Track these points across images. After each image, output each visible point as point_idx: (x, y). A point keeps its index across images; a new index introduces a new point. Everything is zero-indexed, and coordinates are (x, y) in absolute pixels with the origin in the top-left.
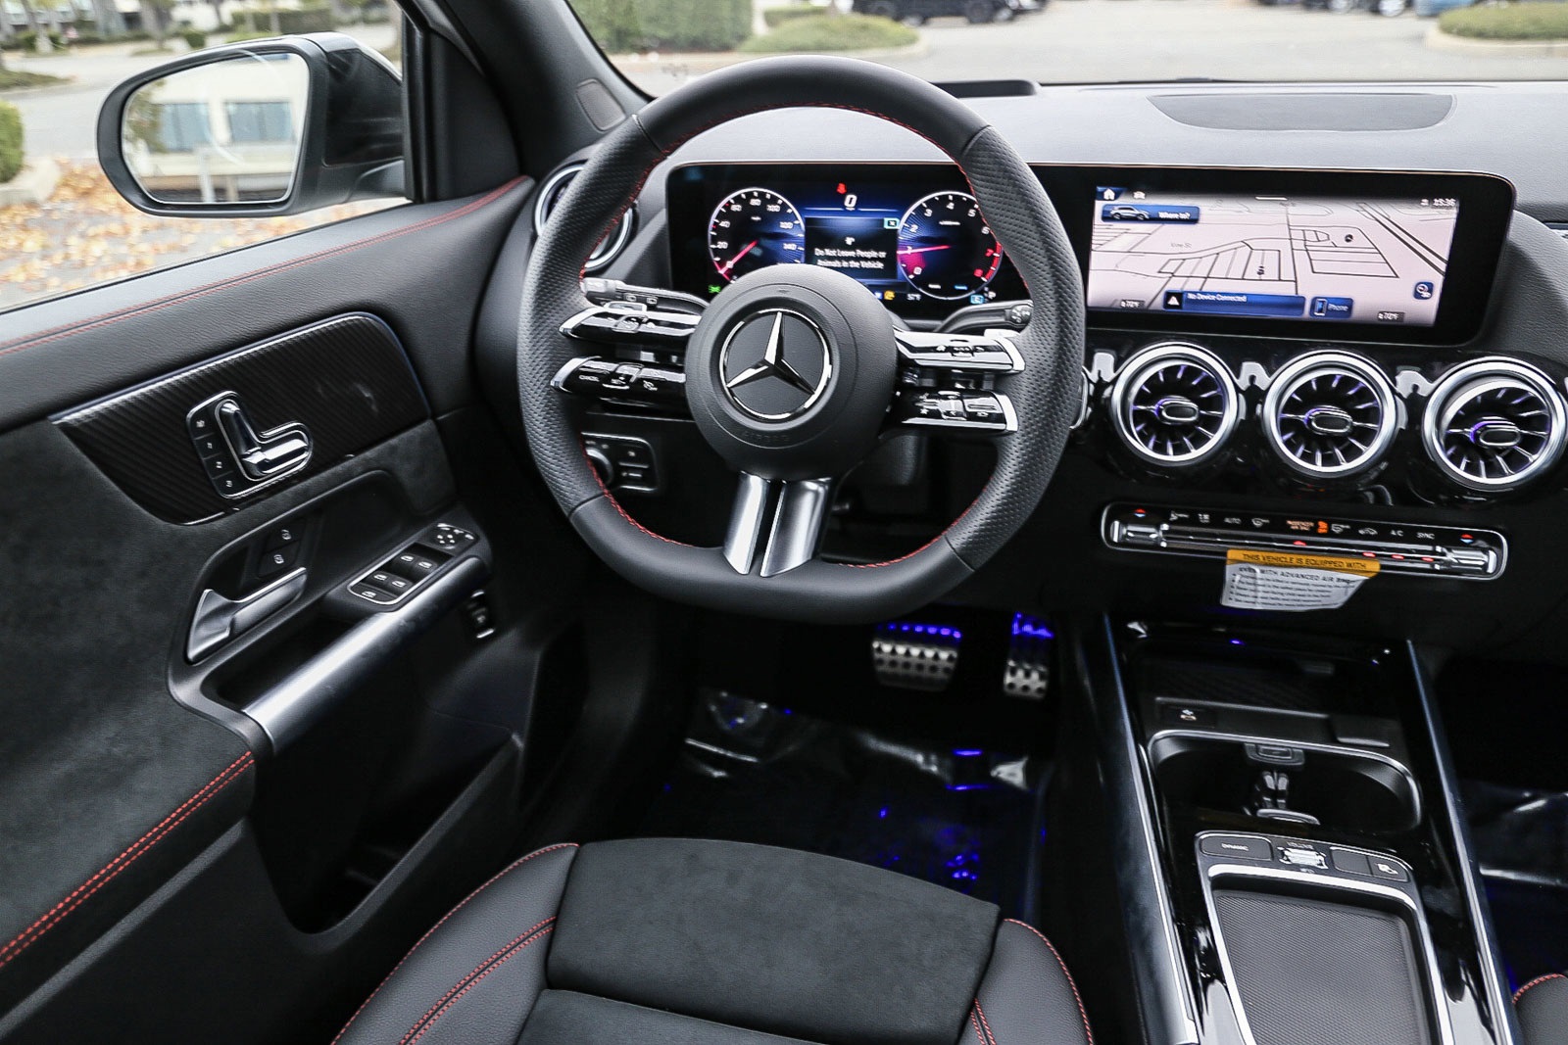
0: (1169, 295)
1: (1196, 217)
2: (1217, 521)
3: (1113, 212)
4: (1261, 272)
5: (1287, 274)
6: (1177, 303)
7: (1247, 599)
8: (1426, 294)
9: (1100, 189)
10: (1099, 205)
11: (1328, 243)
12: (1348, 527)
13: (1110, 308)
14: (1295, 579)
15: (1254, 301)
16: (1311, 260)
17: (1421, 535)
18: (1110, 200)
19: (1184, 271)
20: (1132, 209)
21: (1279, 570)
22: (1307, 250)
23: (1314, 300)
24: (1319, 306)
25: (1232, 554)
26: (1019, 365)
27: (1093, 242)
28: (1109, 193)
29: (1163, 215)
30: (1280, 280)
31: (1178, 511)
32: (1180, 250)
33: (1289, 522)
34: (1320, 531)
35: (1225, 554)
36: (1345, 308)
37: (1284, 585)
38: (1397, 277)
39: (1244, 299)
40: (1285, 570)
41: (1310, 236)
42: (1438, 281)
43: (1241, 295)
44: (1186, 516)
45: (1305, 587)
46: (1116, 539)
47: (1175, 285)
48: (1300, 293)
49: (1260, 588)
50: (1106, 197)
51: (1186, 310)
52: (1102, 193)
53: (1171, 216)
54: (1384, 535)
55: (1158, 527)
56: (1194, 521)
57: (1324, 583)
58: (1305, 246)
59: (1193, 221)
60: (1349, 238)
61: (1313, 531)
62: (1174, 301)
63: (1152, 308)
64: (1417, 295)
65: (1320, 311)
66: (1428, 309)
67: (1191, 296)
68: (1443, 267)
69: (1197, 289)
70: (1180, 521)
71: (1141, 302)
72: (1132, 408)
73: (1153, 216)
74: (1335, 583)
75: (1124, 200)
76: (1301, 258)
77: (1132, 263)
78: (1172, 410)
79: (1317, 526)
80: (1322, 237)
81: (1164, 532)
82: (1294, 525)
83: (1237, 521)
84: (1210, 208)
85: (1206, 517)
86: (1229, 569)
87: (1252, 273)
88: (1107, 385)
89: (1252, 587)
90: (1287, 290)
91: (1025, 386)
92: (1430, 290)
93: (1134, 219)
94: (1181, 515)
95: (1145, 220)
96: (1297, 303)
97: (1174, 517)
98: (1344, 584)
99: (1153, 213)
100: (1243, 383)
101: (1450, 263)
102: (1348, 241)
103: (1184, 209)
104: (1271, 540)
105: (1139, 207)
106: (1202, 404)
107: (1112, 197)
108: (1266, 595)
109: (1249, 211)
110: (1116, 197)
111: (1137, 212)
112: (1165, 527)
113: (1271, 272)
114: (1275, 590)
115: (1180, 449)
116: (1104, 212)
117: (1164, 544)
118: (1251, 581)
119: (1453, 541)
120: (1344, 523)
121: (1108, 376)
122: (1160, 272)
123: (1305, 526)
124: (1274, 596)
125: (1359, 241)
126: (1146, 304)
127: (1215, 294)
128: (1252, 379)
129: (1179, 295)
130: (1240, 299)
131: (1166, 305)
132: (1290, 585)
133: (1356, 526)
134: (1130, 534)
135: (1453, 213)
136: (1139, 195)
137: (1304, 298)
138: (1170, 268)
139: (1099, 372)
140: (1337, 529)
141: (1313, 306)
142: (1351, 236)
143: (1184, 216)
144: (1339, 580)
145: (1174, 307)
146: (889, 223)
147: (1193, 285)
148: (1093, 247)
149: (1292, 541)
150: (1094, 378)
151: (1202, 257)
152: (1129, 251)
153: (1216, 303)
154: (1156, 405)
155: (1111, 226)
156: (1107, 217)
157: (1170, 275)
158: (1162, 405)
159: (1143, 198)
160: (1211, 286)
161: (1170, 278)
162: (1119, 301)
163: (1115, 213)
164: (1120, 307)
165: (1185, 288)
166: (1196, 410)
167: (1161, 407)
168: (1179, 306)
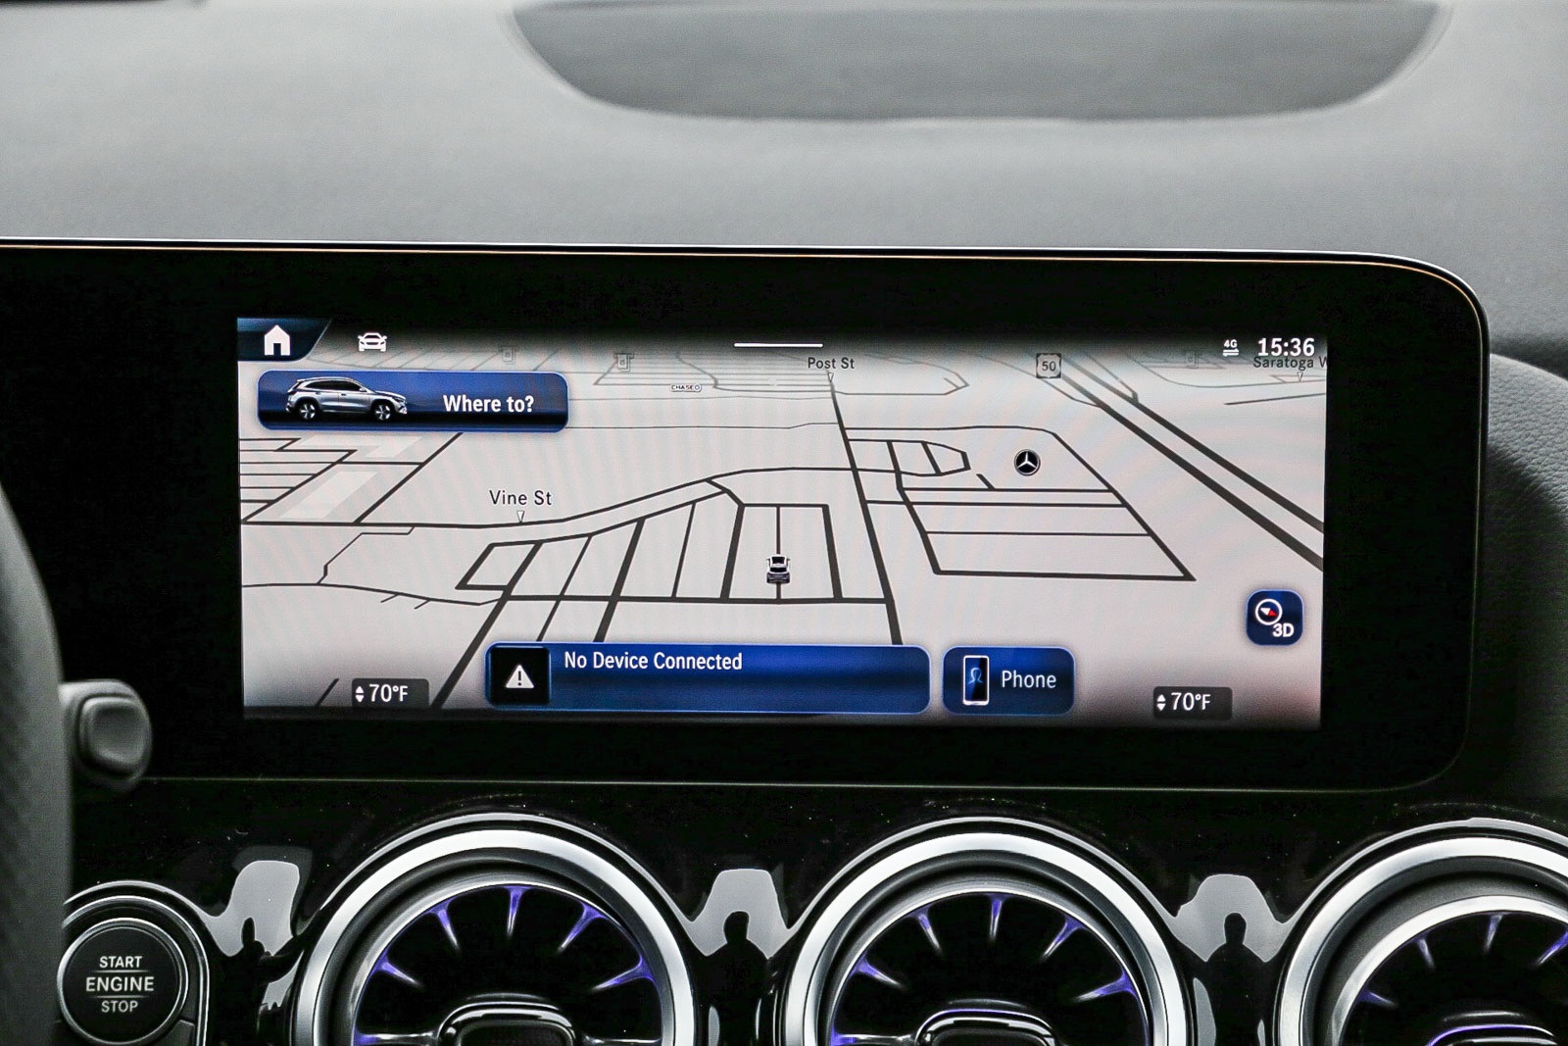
0: (503, 659)
1: (556, 408)
3: (294, 399)
4: (779, 575)
5: (860, 579)
6: (527, 683)
8: (1282, 630)
9: (243, 323)
10: (249, 375)
11: (969, 479)
13: (317, 708)
15: (770, 669)
16: (924, 534)
18: (277, 357)
19: (543, 576)
20: (355, 388)
22: (906, 502)
23: (954, 657)
24: (969, 677)
27: (244, 494)
28: (277, 337)
29: (451, 404)
30: (838, 598)
32: (509, 512)
36: (1050, 681)
38: (1187, 577)
39: (737, 663)
41: (912, 459)
42: (1310, 584)
43: (729, 650)
47: (519, 626)
48: (908, 638)
50: (269, 351)
51: (560, 705)
52: (258, 338)
53: (477, 405)
58: (901, 489)
59: (550, 419)
60: (1027, 462)
62: (520, 679)
63: (451, 702)
64: (1259, 634)
65: (978, 693)
66: (1294, 673)
67: (571, 660)
68: (1315, 541)
69: (588, 635)
71: (417, 686)
72: (358, 1040)
73: (424, 406)
75: (323, 360)
76: (893, 523)
77: (374, 559)
78: (483, 1038)
80: (948, 461)
87: (751, 579)
90: (865, 629)
92: (1294, 615)
93: (364, 419)
95: (398, 422)
96: (899, 669)
99: (424, 393)
100: (708, 931)
101: (1329, 528)
102: (1026, 470)
103: (518, 383)
105: (374, 379)
106: (587, 1014)
107: (286, 351)
109: (716, 386)
110: (299, 350)
111: (369, 396)
113: (808, 576)
116: (264, 397)
121: (276, 936)
122: (463, 585)
125: (1056, 470)
126: (433, 692)
127: (648, 650)
128: (737, 924)
129: (535, 657)
130: (725, 663)
131: (497, 690)
135: (1316, 380)
136: (372, 342)
137: (919, 656)
138: (500, 570)
141: (952, 677)
142: (1033, 458)
143: (516, 406)
145: (520, 695)
147: (576, 625)
148: (245, 510)
150: (231, 944)
151: (590, 536)
152: (358, 523)
153: (650, 678)
154: (433, 1027)
155: (294, 440)
156: (276, 413)
157: (499, 594)
158: (455, 1026)
159: (383, 348)
160: (631, 625)
161: (500, 604)
162: (344, 686)
163: (302, 401)
164: (349, 703)
165: (554, 635)
166: (571, 1035)
167: (451, 1030)
168: (538, 695)
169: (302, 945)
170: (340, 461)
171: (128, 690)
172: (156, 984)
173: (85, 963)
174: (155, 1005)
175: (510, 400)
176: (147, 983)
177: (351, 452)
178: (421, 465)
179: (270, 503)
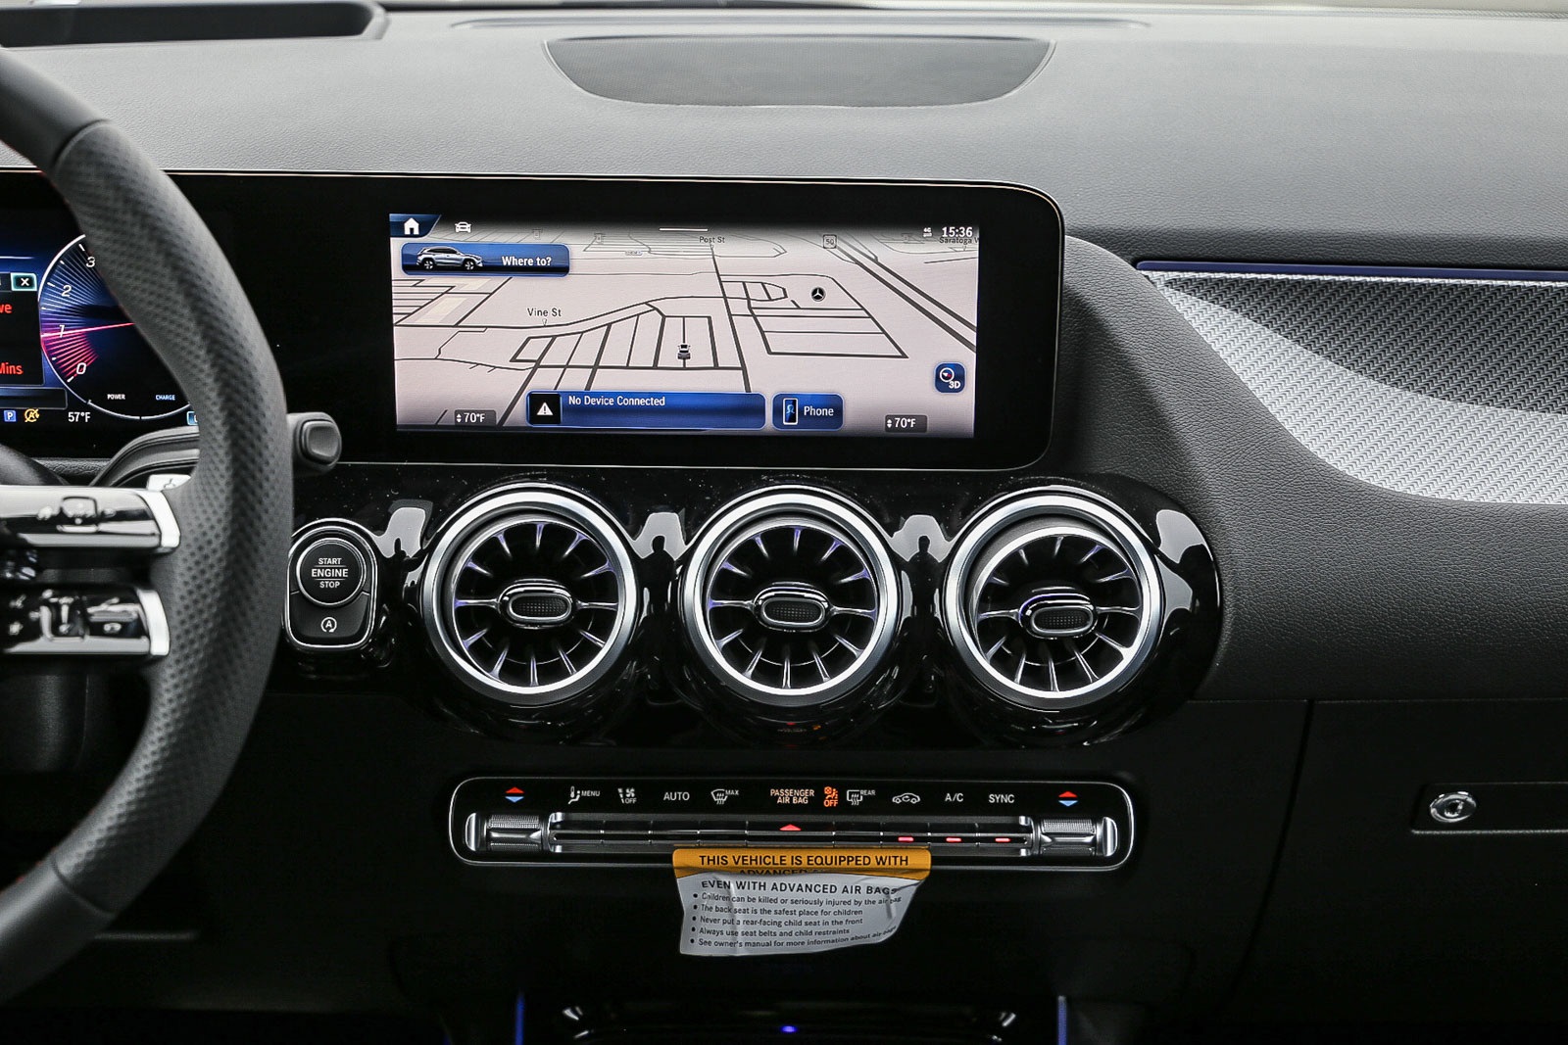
0: (536, 400)
1: (559, 263)
2: (649, 799)
3: (421, 258)
4: (684, 355)
5: (728, 357)
6: (549, 413)
7: (720, 939)
8: (954, 384)
9: (393, 217)
10: (396, 245)
11: (786, 304)
12: (873, 792)
13: (436, 426)
14: (800, 895)
15: (680, 406)
16: (762, 333)
17: (992, 798)
18: (412, 235)
19: (558, 355)
20: (454, 252)
21: (770, 881)
22: (753, 315)
23: (778, 399)
24: (787, 410)
25: (680, 858)
26: (171, 538)
27: (395, 310)
28: (411, 224)
29: (506, 261)
30: (716, 367)
31: (581, 786)
32: (539, 320)
33: (774, 792)
34: (828, 803)
35: (669, 859)
36: (830, 412)
37: (779, 906)
38: (904, 356)
39: (662, 402)
40: (778, 880)
41: (755, 291)
42: (969, 360)
43: (657, 395)
44: (594, 794)
45: (816, 908)
46: (473, 848)
47: (544, 382)
48: (753, 391)
49: (739, 917)
50: (407, 232)
51: (567, 425)
52: (400, 226)
53: (520, 262)
54: (932, 803)
55: (544, 819)
56: (609, 802)
57: (846, 897)
58: (750, 308)
59: (561, 270)
60: (818, 294)
61: (816, 804)
62: (545, 410)
63: (508, 423)
64: (941, 386)
65: (791, 418)
66: (960, 408)
67: (573, 400)
68: (972, 337)
69: (581, 386)
70: (585, 805)
71: (490, 414)
72: (456, 603)
73: (491, 262)
74: (863, 896)
75: (436, 237)
76: (746, 327)
77: (466, 345)
78: (523, 603)
79: (820, 796)
80: (775, 293)
81: (553, 826)
82: (784, 796)
83: (685, 796)
84: (584, 248)
85: (631, 792)
86: (686, 887)
87: (670, 357)
88: (414, 564)
89: (726, 916)
90: (731, 383)
91: (180, 574)
92: (960, 376)
93: (459, 269)
94: (586, 793)
95: (478, 270)
96: (749, 406)
97: (575, 797)
98: (881, 896)
99: (492, 258)
100: (643, 546)
101: (980, 330)
102: (818, 298)
103: (540, 250)
104: (742, 826)
105: (463, 247)
106: (579, 590)
107: (416, 232)
108: (751, 928)
109: (649, 252)
110: (424, 231)
111: (462, 257)
112: (559, 816)
113: (700, 355)
114: (766, 917)
115: (551, 673)
116: (405, 257)
117: (558, 849)
118: (722, 904)
119: (1045, 808)
120: (868, 788)
121: (412, 548)
122: (514, 360)
123: (802, 796)
124: (765, 929)
125: (833, 298)
126: (498, 417)
127: (614, 395)
128: (659, 542)
129: (552, 399)
130: (656, 402)
131: (533, 416)
132: (789, 907)
133: (886, 792)
134: (495, 835)
135: (974, 248)
136: (463, 228)
137: (760, 398)
138: (533, 351)
139: (398, 543)
140: (855, 798)
141: (777, 411)
142: (821, 291)
143: (542, 262)
144: (869, 889)
146: (18, 281)
147: (575, 381)
148: (396, 319)
149: (777, 826)
150: (389, 552)
151: (582, 333)
152: (456, 326)
153: (615, 410)
154: (497, 597)
155: (422, 281)
156: (411, 266)
157: (534, 364)
158: (508, 596)
159: (469, 231)
160: (605, 382)
161: (534, 370)
162: (451, 413)
163: (425, 259)
164: (454, 424)
165: (562, 387)
166: (570, 601)
167: (506, 598)
168: (555, 419)
169: (426, 553)
170: (446, 292)
171: (328, 417)
172: (349, 573)
173: (311, 562)
174: (348, 585)
175: (538, 259)
176: (344, 573)
177: (452, 287)
178: (491, 294)
179: (410, 314)
